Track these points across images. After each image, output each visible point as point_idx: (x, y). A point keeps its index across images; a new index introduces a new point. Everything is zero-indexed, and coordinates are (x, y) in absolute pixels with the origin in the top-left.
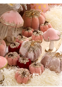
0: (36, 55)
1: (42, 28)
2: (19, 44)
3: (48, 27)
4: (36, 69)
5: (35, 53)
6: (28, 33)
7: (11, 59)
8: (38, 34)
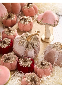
0: (36, 51)
1: (27, 12)
2: (9, 40)
3: (33, 9)
4: (46, 70)
5: (34, 49)
6: (12, 22)
7: (9, 64)
8: (27, 21)
